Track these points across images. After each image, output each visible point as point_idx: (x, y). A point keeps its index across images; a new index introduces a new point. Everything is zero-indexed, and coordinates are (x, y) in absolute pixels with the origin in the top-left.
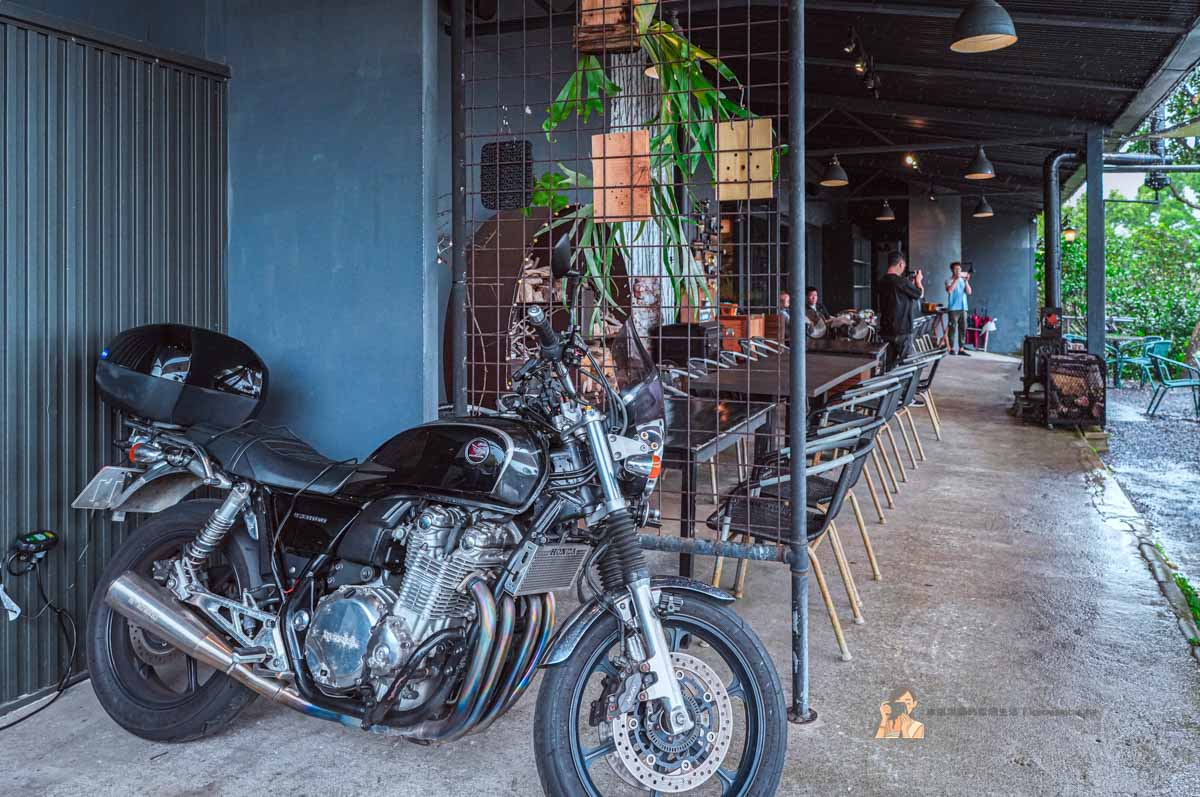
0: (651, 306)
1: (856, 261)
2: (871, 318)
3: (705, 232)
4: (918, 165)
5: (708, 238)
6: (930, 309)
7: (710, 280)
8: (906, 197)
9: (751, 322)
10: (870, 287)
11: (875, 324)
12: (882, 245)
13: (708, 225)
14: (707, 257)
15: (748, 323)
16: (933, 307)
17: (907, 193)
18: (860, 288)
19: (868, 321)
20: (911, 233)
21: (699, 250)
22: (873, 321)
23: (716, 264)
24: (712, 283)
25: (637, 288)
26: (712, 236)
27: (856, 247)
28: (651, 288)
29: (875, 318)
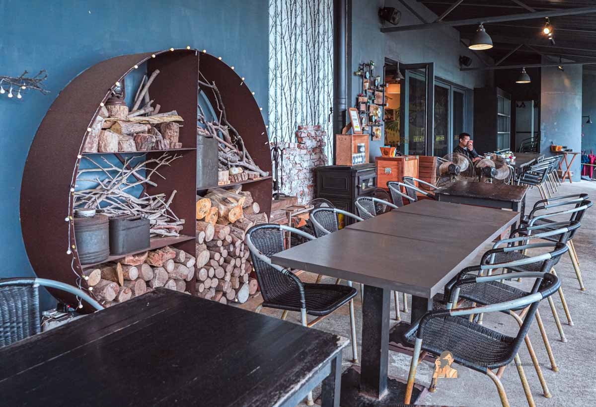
0: (314, 149)
1: (499, 114)
2: (511, 158)
3: (370, 89)
4: (553, 36)
5: (373, 93)
6: (557, 150)
7: (374, 128)
8: (538, 66)
9: (406, 162)
10: (510, 133)
11: (514, 164)
12: (520, 103)
13: (373, 83)
14: (371, 109)
15: (403, 163)
16: (559, 148)
17: (540, 63)
18: (502, 135)
19: (508, 160)
20: (542, 94)
21: (363, 103)
22: (513, 160)
23: (379, 115)
24: (377, 130)
25: (299, 134)
26: (376, 93)
27: (499, 104)
28: (313, 134)
29: (514, 158)
